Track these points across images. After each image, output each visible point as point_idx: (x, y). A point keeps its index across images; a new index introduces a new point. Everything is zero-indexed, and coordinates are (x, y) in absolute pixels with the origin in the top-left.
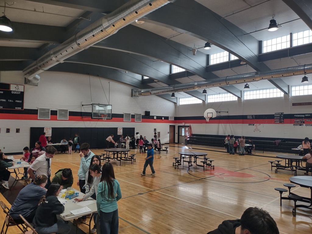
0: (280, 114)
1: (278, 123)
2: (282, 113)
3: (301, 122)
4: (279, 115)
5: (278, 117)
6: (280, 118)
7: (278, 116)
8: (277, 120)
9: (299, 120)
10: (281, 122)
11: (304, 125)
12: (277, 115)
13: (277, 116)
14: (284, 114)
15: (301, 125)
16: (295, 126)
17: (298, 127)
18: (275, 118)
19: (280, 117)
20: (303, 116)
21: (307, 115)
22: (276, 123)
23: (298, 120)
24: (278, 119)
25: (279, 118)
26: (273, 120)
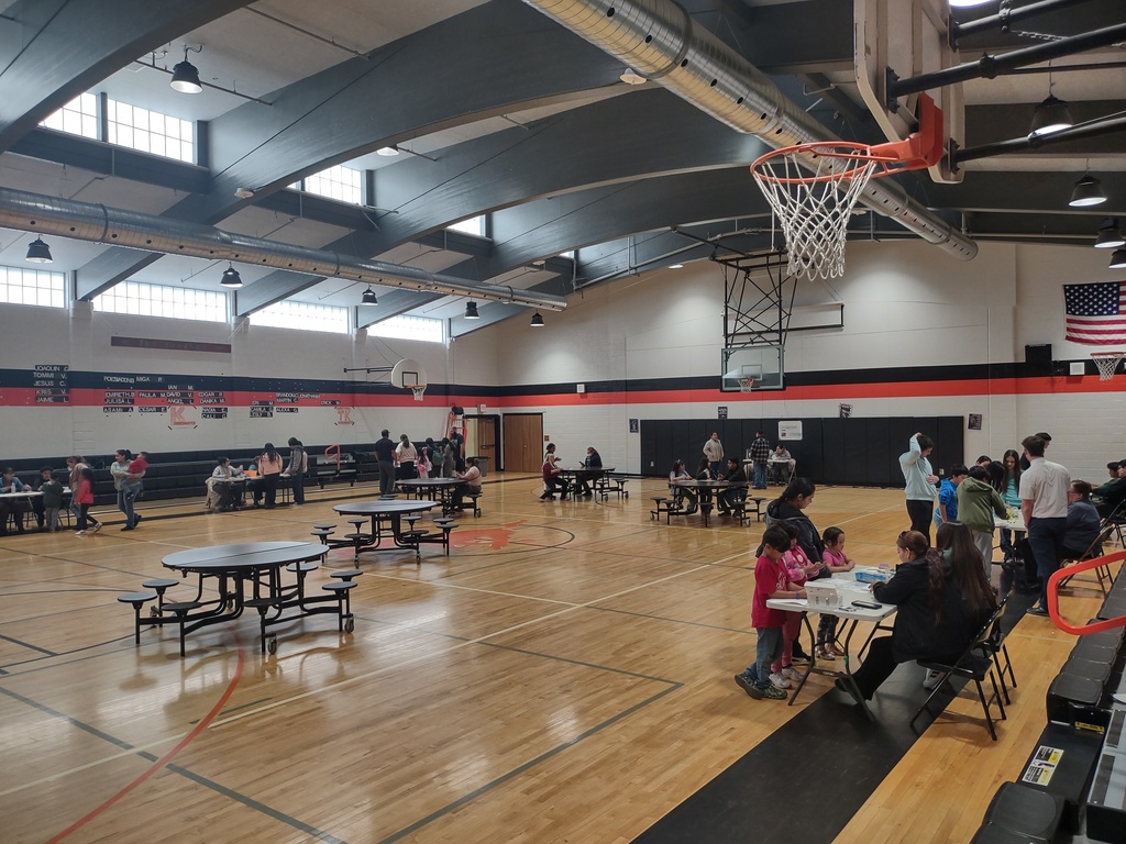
0: (55, 368)
1: (47, 404)
2: (62, 367)
3: (126, 400)
4: (52, 375)
5: (47, 379)
6: (57, 386)
7: (47, 375)
8: (44, 391)
9: (119, 395)
10: (58, 401)
11: (136, 408)
12: (45, 372)
13: (43, 375)
14: (69, 370)
15: (126, 410)
16: (109, 414)
17: (119, 415)
18: (37, 382)
19: (56, 380)
20: (132, 381)
21: (141, 379)
22: (42, 404)
23: (114, 395)
24: (49, 387)
25: (51, 383)
26: (27, 390)
